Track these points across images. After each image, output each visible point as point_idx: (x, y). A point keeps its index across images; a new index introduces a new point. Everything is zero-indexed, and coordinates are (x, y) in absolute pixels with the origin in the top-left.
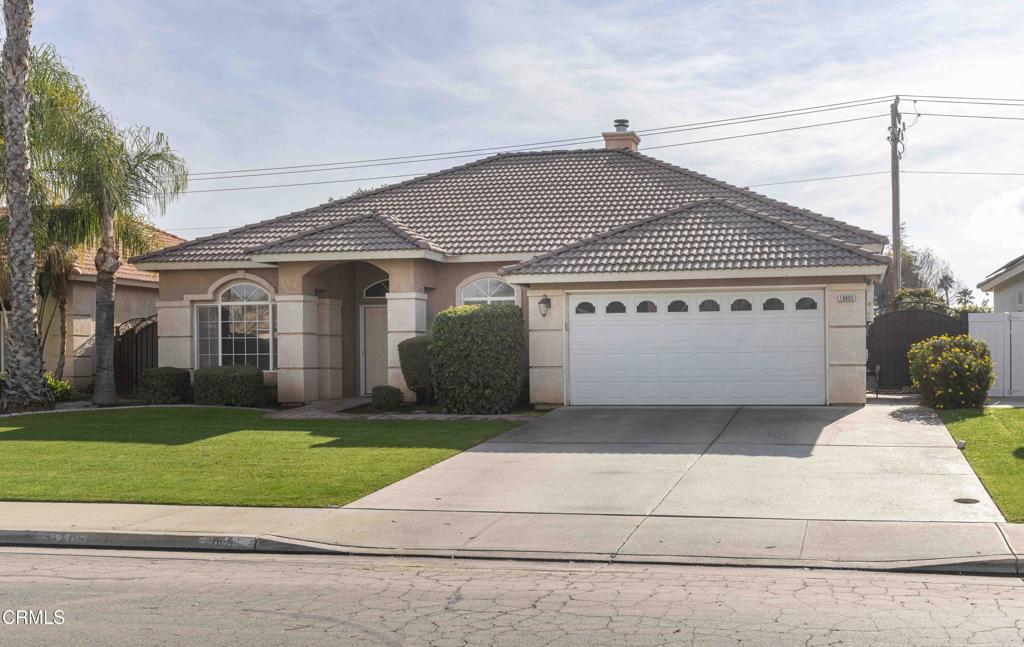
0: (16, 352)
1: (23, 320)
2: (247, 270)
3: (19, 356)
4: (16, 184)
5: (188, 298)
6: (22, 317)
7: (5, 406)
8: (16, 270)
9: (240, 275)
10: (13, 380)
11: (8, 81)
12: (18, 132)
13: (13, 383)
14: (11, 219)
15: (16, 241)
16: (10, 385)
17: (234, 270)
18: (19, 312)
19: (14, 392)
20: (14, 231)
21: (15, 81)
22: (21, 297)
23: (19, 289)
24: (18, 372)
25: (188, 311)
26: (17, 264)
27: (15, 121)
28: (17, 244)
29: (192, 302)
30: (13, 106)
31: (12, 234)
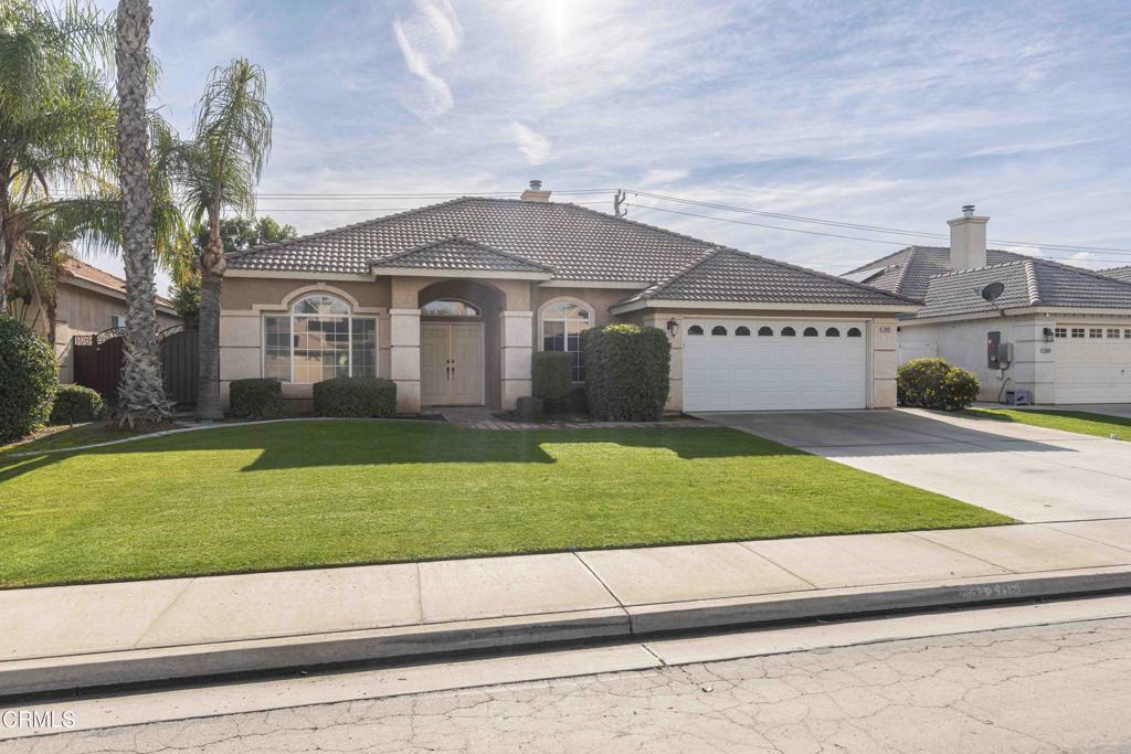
0: (139, 361)
1: (146, 324)
2: (329, 282)
3: (143, 365)
4: (138, 165)
5: (257, 307)
6: (145, 319)
7: (132, 424)
8: (138, 265)
9: (321, 286)
10: (139, 393)
11: (128, 43)
12: (140, 105)
13: (138, 397)
14: (130, 205)
15: (138, 232)
16: (133, 398)
17: (315, 282)
18: (142, 315)
19: (140, 407)
20: (135, 219)
21: (137, 44)
22: (144, 296)
23: (142, 287)
24: (144, 384)
25: (258, 320)
26: (139, 258)
27: (136, 90)
28: (138, 235)
29: (262, 311)
30: (134, 73)
31: (133, 223)
